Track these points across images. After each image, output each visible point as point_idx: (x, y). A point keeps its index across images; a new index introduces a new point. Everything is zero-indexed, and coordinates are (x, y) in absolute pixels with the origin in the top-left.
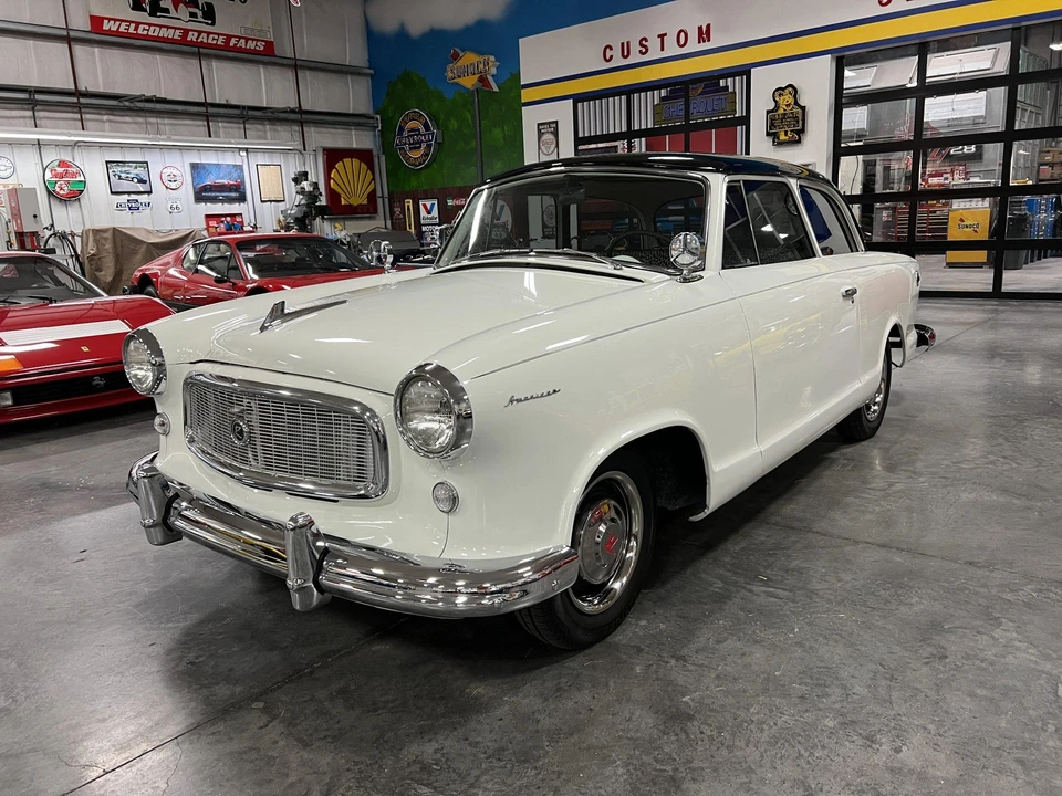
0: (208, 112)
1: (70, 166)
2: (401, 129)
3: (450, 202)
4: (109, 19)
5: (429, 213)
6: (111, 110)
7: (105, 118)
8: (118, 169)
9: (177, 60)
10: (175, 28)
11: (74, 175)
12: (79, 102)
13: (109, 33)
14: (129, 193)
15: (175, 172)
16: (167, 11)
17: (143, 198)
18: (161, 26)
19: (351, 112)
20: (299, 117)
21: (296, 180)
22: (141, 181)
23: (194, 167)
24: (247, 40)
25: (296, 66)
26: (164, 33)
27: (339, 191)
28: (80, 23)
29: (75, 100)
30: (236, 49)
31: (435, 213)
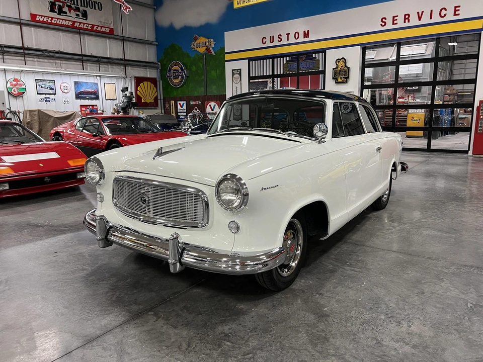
0: (83, 59)
1: (18, 81)
2: (170, 70)
3: (192, 103)
4: (39, 16)
5: (182, 107)
6: (38, 56)
7: (36, 60)
8: (41, 83)
9: (69, 35)
10: (69, 21)
11: (20, 85)
12: (24, 52)
13: (39, 22)
14: (46, 94)
15: (67, 85)
17: (52, 97)
18: (63, 20)
19: (147, 61)
20: (124, 63)
21: (123, 91)
22: (51, 89)
23: (76, 83)
24: (101, 27)
25: (123, 39)
26: (64, 23)
27: (142, 96)
28: (26, 17)
29: (22, 51)
30: (96, 31)
31: (185, 107)
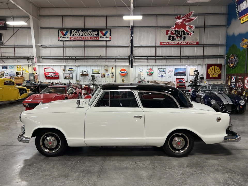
0: (181, 58)
1: (151, 69)
3: (238, 77)
4: (164, 42)
5: (233, 80)
6: (162, 59)
7: (160, 60)
8: (160, 70)
9: (176, 48)
10: (176, 42)
11: (152, 71)
12: (156, 58)
13: (163, 45)
14: (161, 74)
15: (171, 70)
16: (175, 39)
17: (164, 75)
18: (173, 42)
19: (219, 55)
20: (203, 57)
21: (194, 72)
22: (164, 72)
23: (175, 69)
24: (192, 42)
25: (204, 46)
26: (174, 43)
27: (210, 74)
28: (158, 43)
29: (155, 57)
30: (189, 44)
31: (235, 80)
